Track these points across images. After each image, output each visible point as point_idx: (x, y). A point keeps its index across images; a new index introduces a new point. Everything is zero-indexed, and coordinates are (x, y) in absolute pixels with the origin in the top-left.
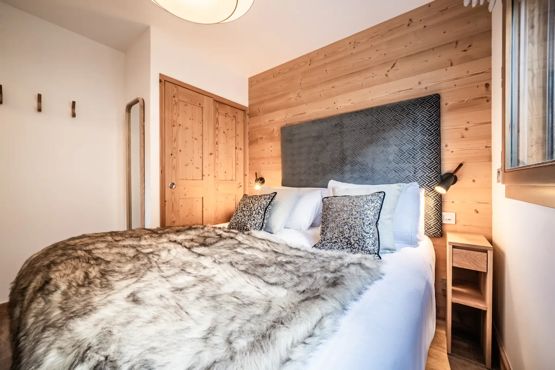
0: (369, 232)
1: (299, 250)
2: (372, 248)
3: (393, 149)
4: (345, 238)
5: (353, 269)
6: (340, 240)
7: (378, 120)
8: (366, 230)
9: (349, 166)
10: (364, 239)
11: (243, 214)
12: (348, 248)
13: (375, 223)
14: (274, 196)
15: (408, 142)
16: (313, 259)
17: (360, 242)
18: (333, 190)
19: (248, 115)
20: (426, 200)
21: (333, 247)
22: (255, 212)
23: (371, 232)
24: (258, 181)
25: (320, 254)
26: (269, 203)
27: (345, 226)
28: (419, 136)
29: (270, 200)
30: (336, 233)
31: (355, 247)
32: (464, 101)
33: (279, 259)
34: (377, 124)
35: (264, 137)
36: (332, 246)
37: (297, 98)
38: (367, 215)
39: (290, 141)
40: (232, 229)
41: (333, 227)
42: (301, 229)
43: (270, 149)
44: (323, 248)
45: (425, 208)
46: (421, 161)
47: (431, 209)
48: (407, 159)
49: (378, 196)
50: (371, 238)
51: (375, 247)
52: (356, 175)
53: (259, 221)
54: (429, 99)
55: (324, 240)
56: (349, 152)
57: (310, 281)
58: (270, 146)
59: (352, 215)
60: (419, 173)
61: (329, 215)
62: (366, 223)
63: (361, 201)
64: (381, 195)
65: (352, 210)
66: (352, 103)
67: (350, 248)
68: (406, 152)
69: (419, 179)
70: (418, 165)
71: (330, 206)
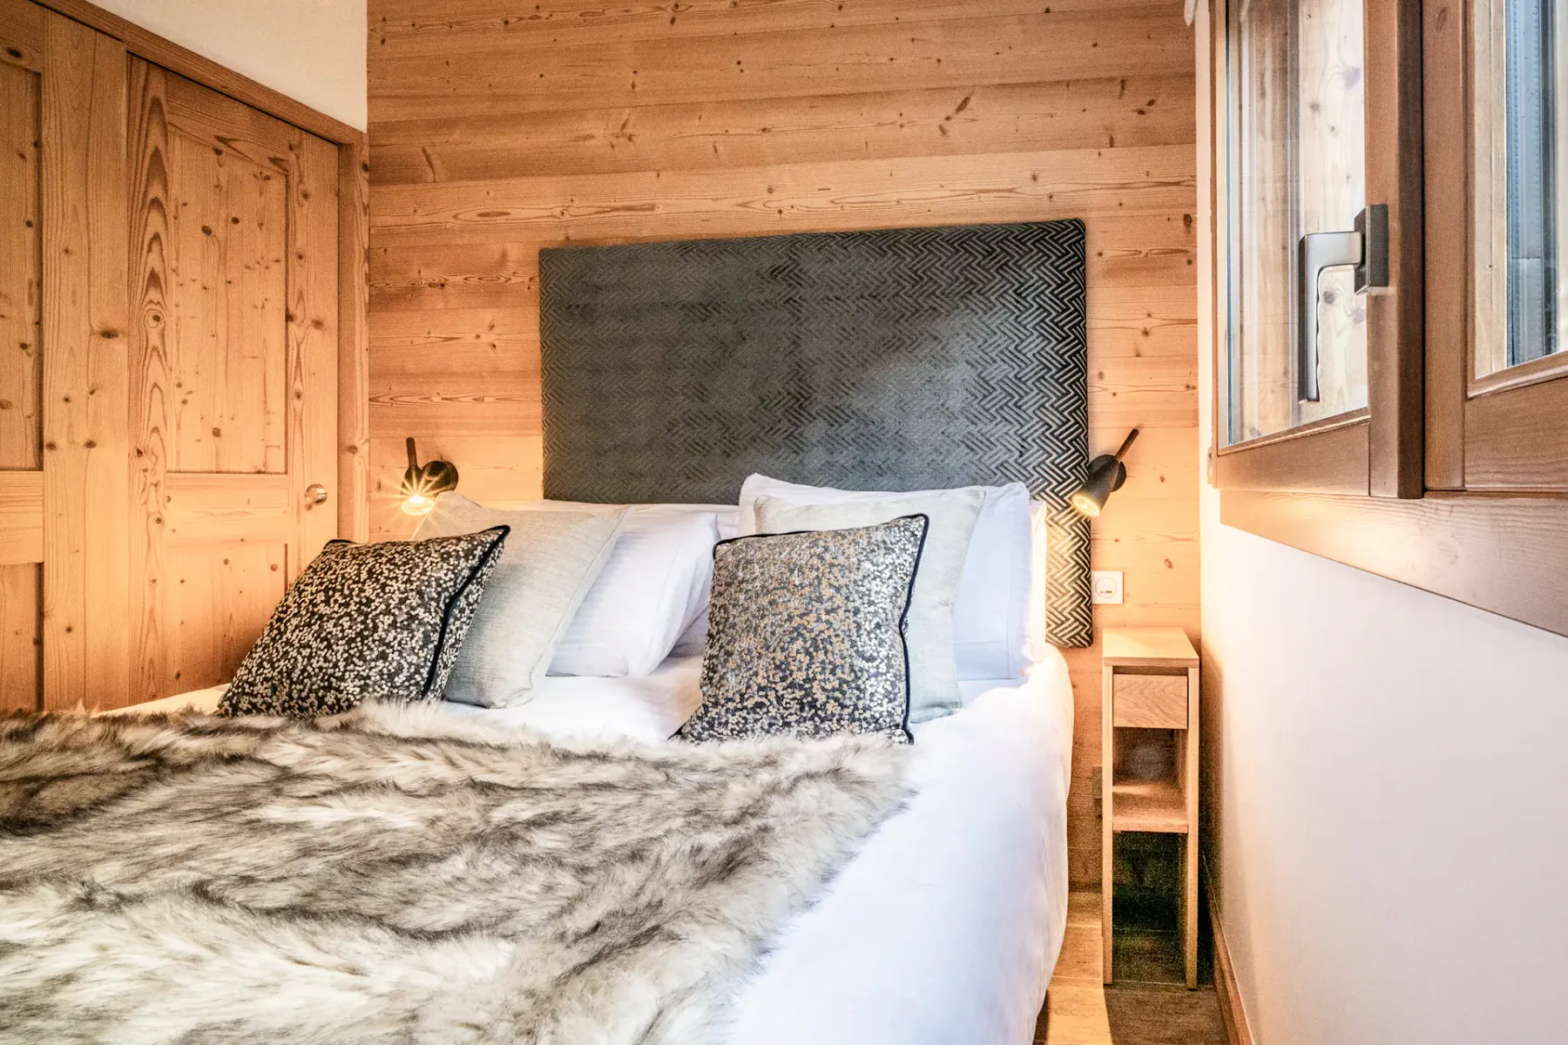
0: (875, 654)
1: (603, 758)
2: (887, 707)
3: (959, 375)
4: (792, 686)
5: (808, 795)
6: (777, 697)
7: (915, 272)
8: (866, 648)
9: (821, 424)
10: (860, 682)
11: (319, 633)
12: (805, 721)
13: (897, 621)
14: (494, 545)
15: (1002, 356)
16: (661, 785)
17: (843, 693)
18: (758, 510)
19: (365, 168)
20: (1050, 537)
21: (749, 726)
22: (388, 620)
23: (883, 653)
24: (419, 478)
25: (692, 762)
26: (466, 573)
27: (792, 640)
28: (1031, 339)
29: (475, 562)
30: (762, 673)
31: (829, 712)
32: (1140, 252)
33: (499, 815)
34: (913, 287)
35: (452, 279)
36: (746, 723)
37: (615, 141)
38: (869, 596)
39: (586, 313)
40: (248, 712)
41: (750, 652)
42: (626, 674)
43: (487, 338)
44: (711, 736)
45: (1049, 561)
46: (1039, 417)
47: (1065, 563)
48: (1001, 408)
49: (906, 530)
50: (882, 674)
51: (896, 703)
52: (845, 458)
53: (414, 659)
54: (1058, 233)
55: (716, 704)
56: (822, 375)
57: (631, 876)
58: (487, 322)
59: (819, 599)
60: (1033, 454)
61: (734, 606)
62: (867, 626)
63: (852, 550)
64: (917, 526)
65: (820, 584)
66: (832, 202)
67: (812, 719)
68: (996, 387)
69: (1033, 472)
70: (1029, 429)
71: (740, 574)
